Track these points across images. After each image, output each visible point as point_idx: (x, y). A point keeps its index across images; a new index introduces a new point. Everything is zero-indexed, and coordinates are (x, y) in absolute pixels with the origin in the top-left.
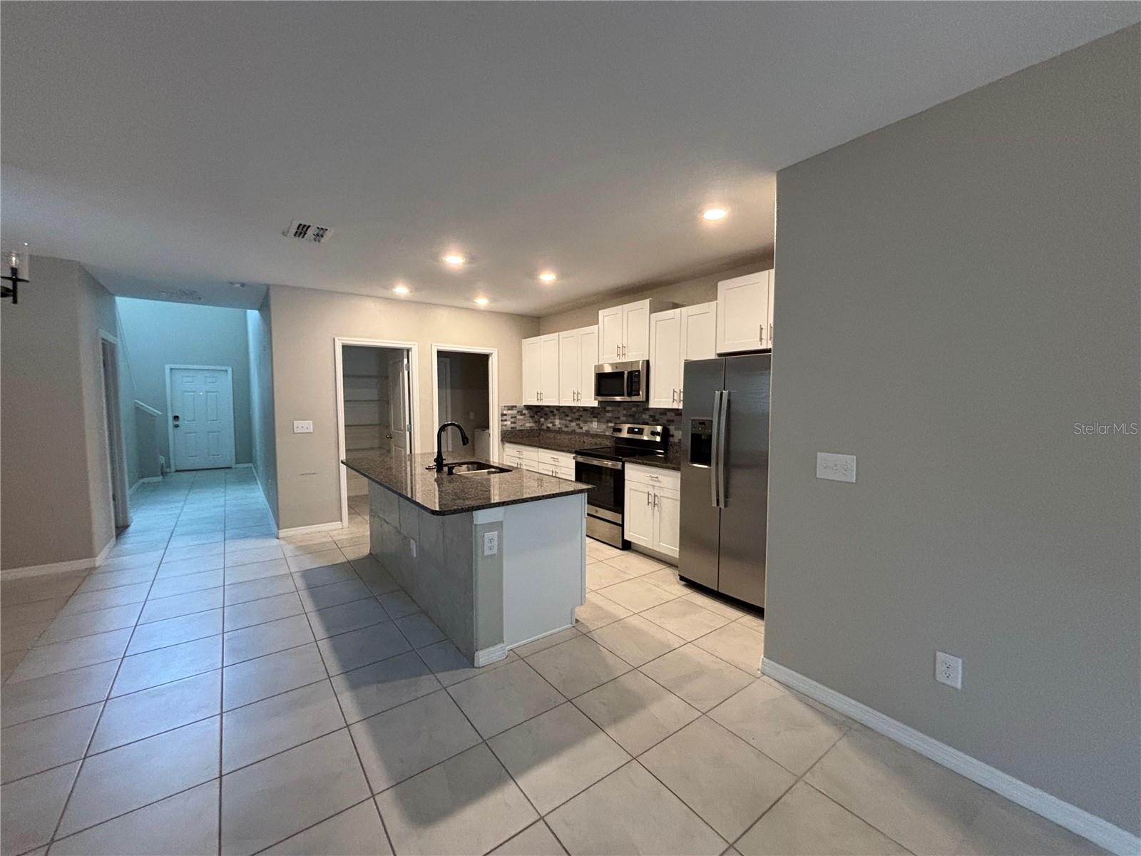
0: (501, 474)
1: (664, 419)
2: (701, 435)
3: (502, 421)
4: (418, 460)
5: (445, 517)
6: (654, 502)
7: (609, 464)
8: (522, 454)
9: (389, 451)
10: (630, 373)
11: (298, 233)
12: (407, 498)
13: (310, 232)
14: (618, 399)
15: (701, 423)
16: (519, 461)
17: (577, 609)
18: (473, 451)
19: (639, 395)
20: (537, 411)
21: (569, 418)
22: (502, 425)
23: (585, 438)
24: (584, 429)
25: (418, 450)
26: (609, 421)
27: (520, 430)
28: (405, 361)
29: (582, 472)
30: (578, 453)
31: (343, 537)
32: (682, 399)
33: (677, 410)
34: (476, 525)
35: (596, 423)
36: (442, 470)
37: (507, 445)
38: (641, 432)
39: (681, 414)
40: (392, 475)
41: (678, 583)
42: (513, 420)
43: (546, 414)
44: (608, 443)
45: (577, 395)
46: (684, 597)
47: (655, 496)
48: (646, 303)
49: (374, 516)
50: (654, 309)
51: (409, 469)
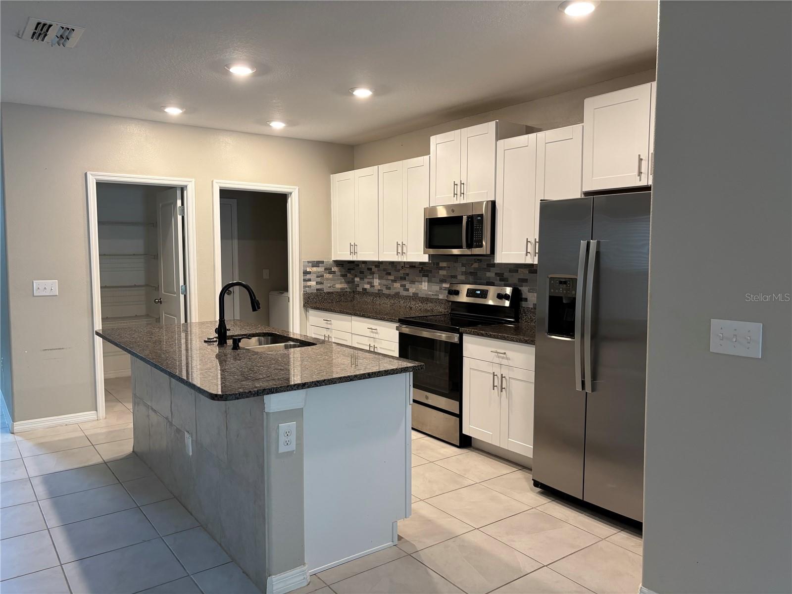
0: (303, 348)
1: (514, 279)
2: (561, 298)
3: (304, 280)
4: (195, 331)
5: (227, 402)
6: (500, 384)
7: (443, 336)
8: (331, 324)
9: (158, 320)
10: (471, 218)
11: (37, 35)
12: (180, 380)
13: (52, 33)
14: (456, 252)
15: (561, 283)
16: (327, 333)
17: (400, 523)
18: (267, 319)
19: (481, 246)
20: (350, 268)
21: (392, 278)
22: (305, 287)
23: (413, 303)
24: (410, 291)
25: (194, 317)
26: (443, 281)
27: (329, 293)
28: (179, 203)
29: (407, 345)
30: (403, 321)
31: (99, 431)
32: (537, 251)
33: (532, 265)
34: (268, 414)
35: (426, 283)
36: (226, 343)
37: (312, 312)
38: (484, 294)
39: (535, 272)
40: (161, 349)
41: (532, 490)
42: (319, 280)
43: (362, 272)
44: (441, 309)
45: (401, 247)
46: (538, 508)
47: (502, 377)
48: (490, 127)
49: (138, 404)
50: (502, 134)
51: (183, 341)
